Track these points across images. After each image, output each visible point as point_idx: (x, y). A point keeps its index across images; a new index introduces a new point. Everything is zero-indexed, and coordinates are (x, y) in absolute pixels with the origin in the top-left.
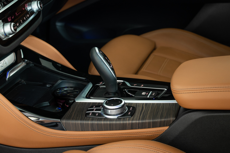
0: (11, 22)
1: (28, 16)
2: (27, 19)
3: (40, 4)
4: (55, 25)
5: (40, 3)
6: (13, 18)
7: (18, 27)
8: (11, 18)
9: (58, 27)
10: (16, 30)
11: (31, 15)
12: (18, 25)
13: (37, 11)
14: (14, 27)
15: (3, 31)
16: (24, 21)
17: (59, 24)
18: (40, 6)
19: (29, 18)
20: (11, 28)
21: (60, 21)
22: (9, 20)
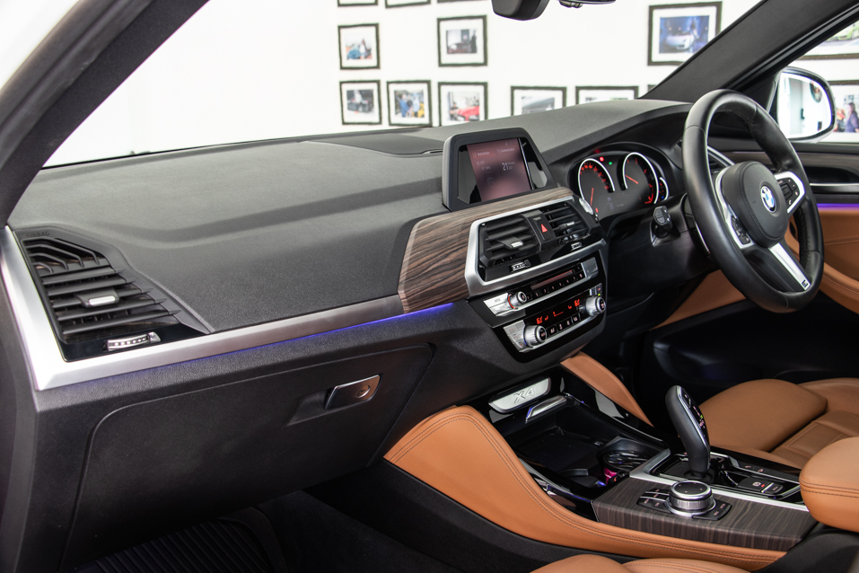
0: (540, 325)
1: (576, 319)
2: (571, 325)
3: (600, 303)
4: (653, 347)
5: (601, 300)
6: (546, 319)
7: (550, 335)
8: (543, 319)
9: (656, 350)
10: (543, 338)
11: (583, 319)
12: (552, 331)
13: (594, 313)
14: (541, 333)
15: (522, 337)
16: (565, 327)
17: (659, 346)
18: (601, 307)
19: (576, 323)
20: (536, 334)
21: (662, 341)
22: (538, 322)
